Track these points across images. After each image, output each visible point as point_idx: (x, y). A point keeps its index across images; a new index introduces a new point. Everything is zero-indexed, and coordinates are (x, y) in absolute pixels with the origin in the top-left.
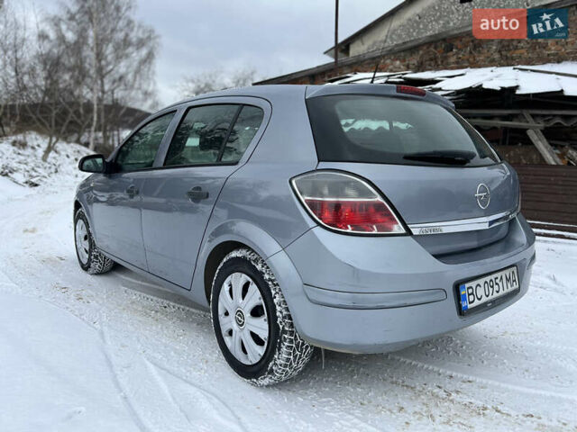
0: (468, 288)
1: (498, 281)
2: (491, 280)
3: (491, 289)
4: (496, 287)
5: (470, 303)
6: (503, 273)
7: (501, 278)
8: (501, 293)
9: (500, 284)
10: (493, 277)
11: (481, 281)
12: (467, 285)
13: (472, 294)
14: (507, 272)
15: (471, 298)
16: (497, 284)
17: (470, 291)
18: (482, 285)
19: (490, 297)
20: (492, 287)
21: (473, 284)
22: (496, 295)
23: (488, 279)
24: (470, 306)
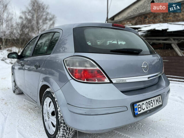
0: (138, 105)
1: (152, 102)
2: (149, 101)
3: (149, 105)
4: (151, 104)
5: (139, 111)
6: (155, 98)
7: (154, 100)
8: (154, 106)
9: (153, 103)
10: (150, 100)
11: (144, 102)
12: (138, 104)
13: (140, 107)
14: (157, 98)
15: (140, 109)
16: (152, 103)
17: (139, 106)
18: (145, 104)
19: (149, 109)
20: (150, 104)
21: (141, 103)
22: (151, 107)
23: (147, 101)
24: (139, 113)
